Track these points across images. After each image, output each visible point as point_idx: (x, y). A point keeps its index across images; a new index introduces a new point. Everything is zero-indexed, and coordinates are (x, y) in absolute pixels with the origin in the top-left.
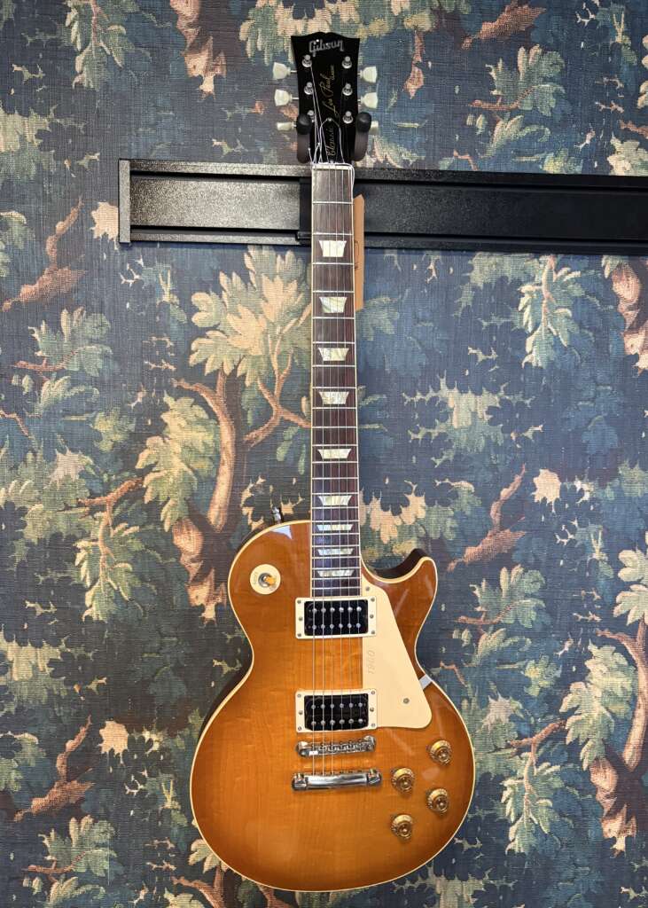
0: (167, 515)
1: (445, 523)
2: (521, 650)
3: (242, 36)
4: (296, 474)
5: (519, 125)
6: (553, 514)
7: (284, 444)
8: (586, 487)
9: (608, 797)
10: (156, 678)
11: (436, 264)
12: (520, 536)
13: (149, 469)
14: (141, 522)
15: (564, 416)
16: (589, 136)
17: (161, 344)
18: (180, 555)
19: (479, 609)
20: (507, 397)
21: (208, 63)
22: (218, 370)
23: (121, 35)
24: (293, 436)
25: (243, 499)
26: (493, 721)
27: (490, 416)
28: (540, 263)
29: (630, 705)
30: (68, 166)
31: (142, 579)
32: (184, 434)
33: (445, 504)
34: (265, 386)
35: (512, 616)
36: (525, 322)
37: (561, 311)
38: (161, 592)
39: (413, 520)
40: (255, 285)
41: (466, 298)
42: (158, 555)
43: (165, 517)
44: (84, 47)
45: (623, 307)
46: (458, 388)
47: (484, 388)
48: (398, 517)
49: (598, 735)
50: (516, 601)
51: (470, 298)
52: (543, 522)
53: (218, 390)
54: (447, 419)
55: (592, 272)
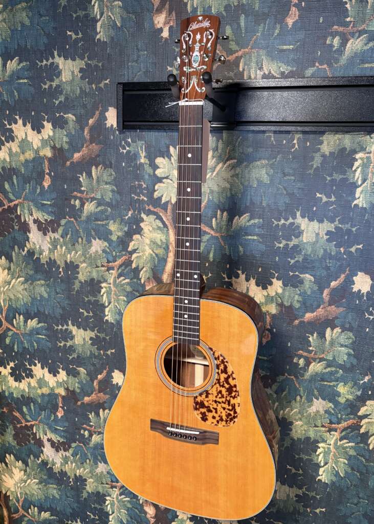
0: (143, 275)
1: (293, 298)
2: (335, 375)
4: (208, 261)
5: (365, 41)
6: (365, 300)
7: (203, 244)
11: (298, 140)
12: (341, 311)
13: (134, 251)
14: (130, 277)
17: (140, 186)
19: (311, 348)
20: (340, 226)
21: (165, 19)
22: (169, 201)
23: (119, 7)
24: (208, 240)
26: (315, 411)
27: (328, 237)
28: (371, 138)
30: (94, 88)
32: (151, 234)
33: (296, 287)
35: (331, 355)
36: (356, 178)
39: (275, 293)
41: (317, 162)
43: (142, 277)
44: (101, 17)
46: (308, 218)
47: (325, 220)
48: (265, 291)
50: (335, 347)
51: (319, 161)
52: (357, 304)
53: (168, 212)
54: (299, 236)
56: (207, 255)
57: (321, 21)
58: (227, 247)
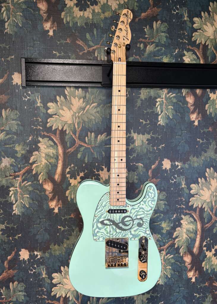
0: (41, 178)
1: (134, 177)
2: (160, 218)
3: (62, 17)
4: (85, 163)
5: (154, 47)
6: (169, 173)
7: (80, 153)
8: (179, 164)
9: (189, 264)
10: (38, 233)
11: (129, 93)
12: (158, 180)
13: (34, 162)
14: (32, 180)
15: (171, 141)
16: (177, 50)
17: (37, 120)
18: (46, 191)
20: (153, 136)
21: (51, 26)
22: (57, 129)
23: (21, 16)
24: (83, 150)
25: (67, 172)
27: (148, 142)
28: (163, 91)
29: (195, 234)
30: (3, 60)
31: (33, 200)
32: (46, 150)
33: (134, 171)
34: (73, 133)
35: (156, 207)
36: (158, 111)
37: (169, 107)
38: (39, 204)
40: (69, 100)
42: (38, 192)
44: (8, 20)
45: (189, 105)
46: (137, 133)
47: (145, 133)
49: (185, 244)
50: (158, 202)
51: (140, 103)
52: (166, 176)
53: (57, 135)
54: (134, 143)
55: (179, 94)
56: (83, 159)
57: (134, 36)
58: (95, 153)
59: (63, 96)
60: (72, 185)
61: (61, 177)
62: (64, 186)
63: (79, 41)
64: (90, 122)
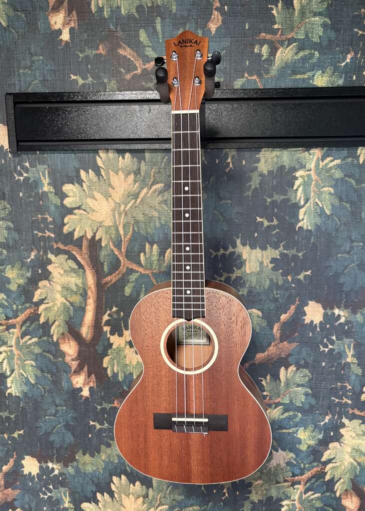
0: (55, 331)
2: (294, 420)
5: (295, 50)
6: (318, 332)
7: (130, 284)
8: (342, 313)
10: (54, 431)
11: (232, 159)
12: (294, 346)
13: (41, 301)
14: (38, 335)
15: (326, 265)
17: (44, 220)
18: (65, 357)
19: (265, 393)
20: (285, 252)
21: (65, 19)
22: (83, 236)
24: (136, 279)
25: (103, 323)
26: (275, 465)
27: (273, 265)
28: (310, 154)
31: (42, 371)
32: (63, 278)
34: (115, 246)
35: (288, 398)
36: (298, 198)
37: (325, 189)
38: (54, 379)
40: (105, 178)
42: (51, 356)
43: (54, 333)
46: (249, 246)
47: (268, 246)
49: (347, 476)
50: (291, 388)
51: (258, 182)
52: (311, 337)
53: (83, 250)
54: (242, 267)
55: (350, 160)
56: (136, 298)
57: (247, 28)
59: (94, 170)
60: (114, 347)
61: (93, 330)
62: (100, 349)
63: (125, 49)
64: (149, 222)
